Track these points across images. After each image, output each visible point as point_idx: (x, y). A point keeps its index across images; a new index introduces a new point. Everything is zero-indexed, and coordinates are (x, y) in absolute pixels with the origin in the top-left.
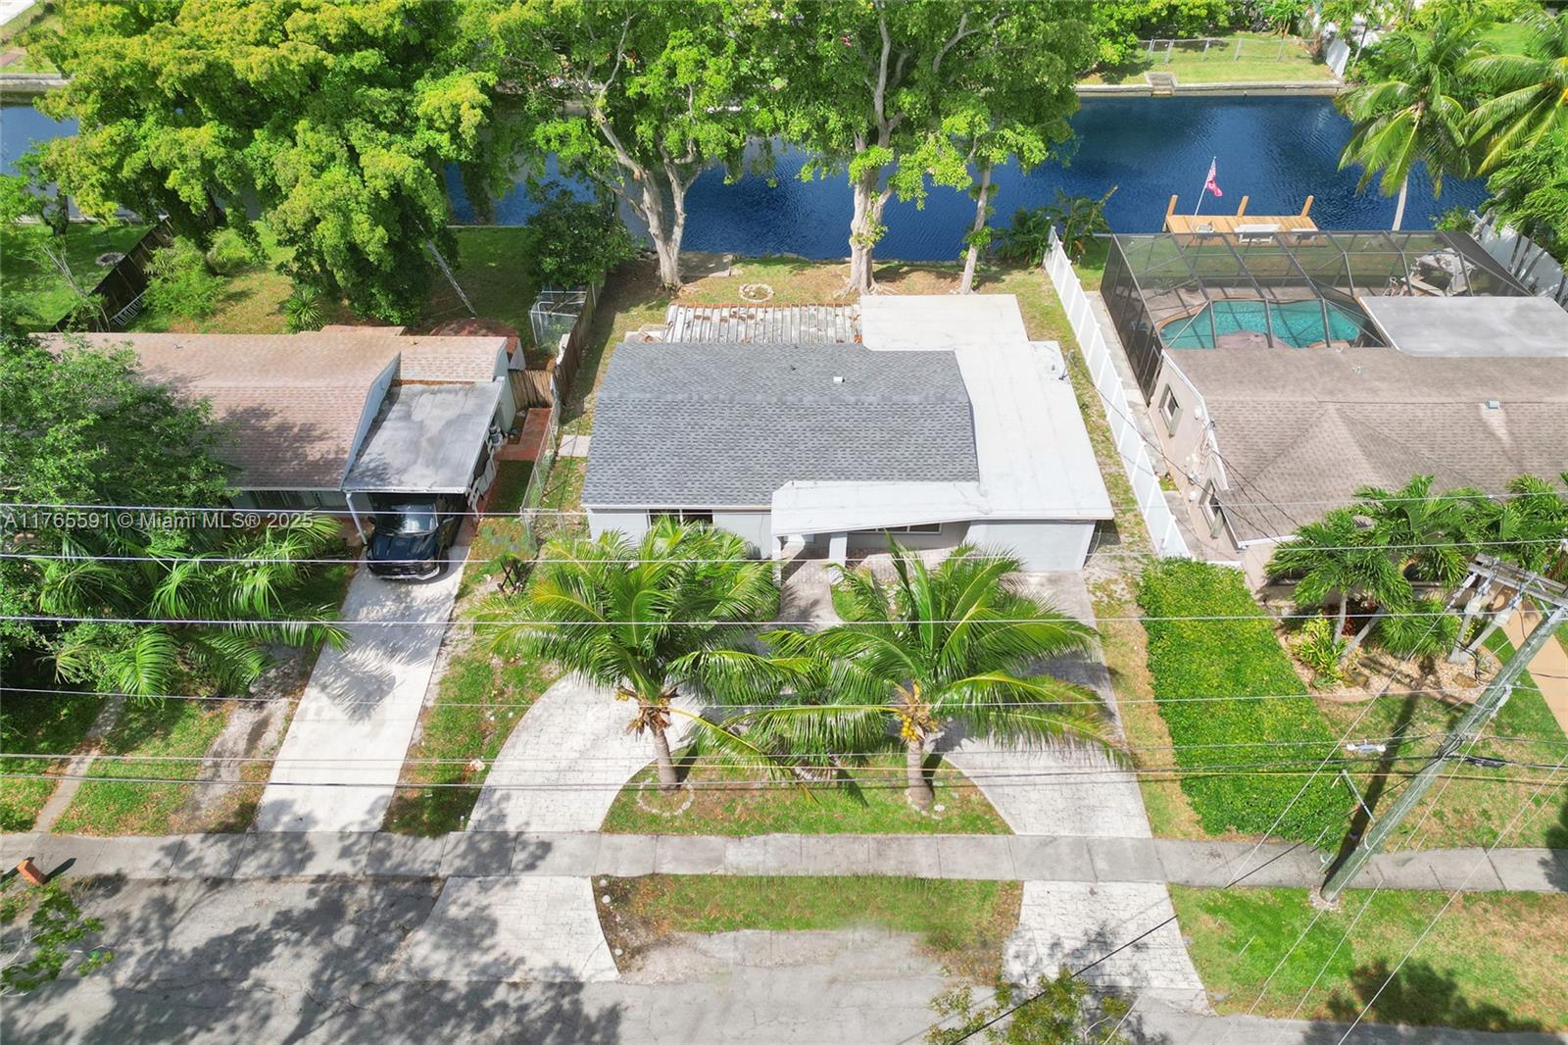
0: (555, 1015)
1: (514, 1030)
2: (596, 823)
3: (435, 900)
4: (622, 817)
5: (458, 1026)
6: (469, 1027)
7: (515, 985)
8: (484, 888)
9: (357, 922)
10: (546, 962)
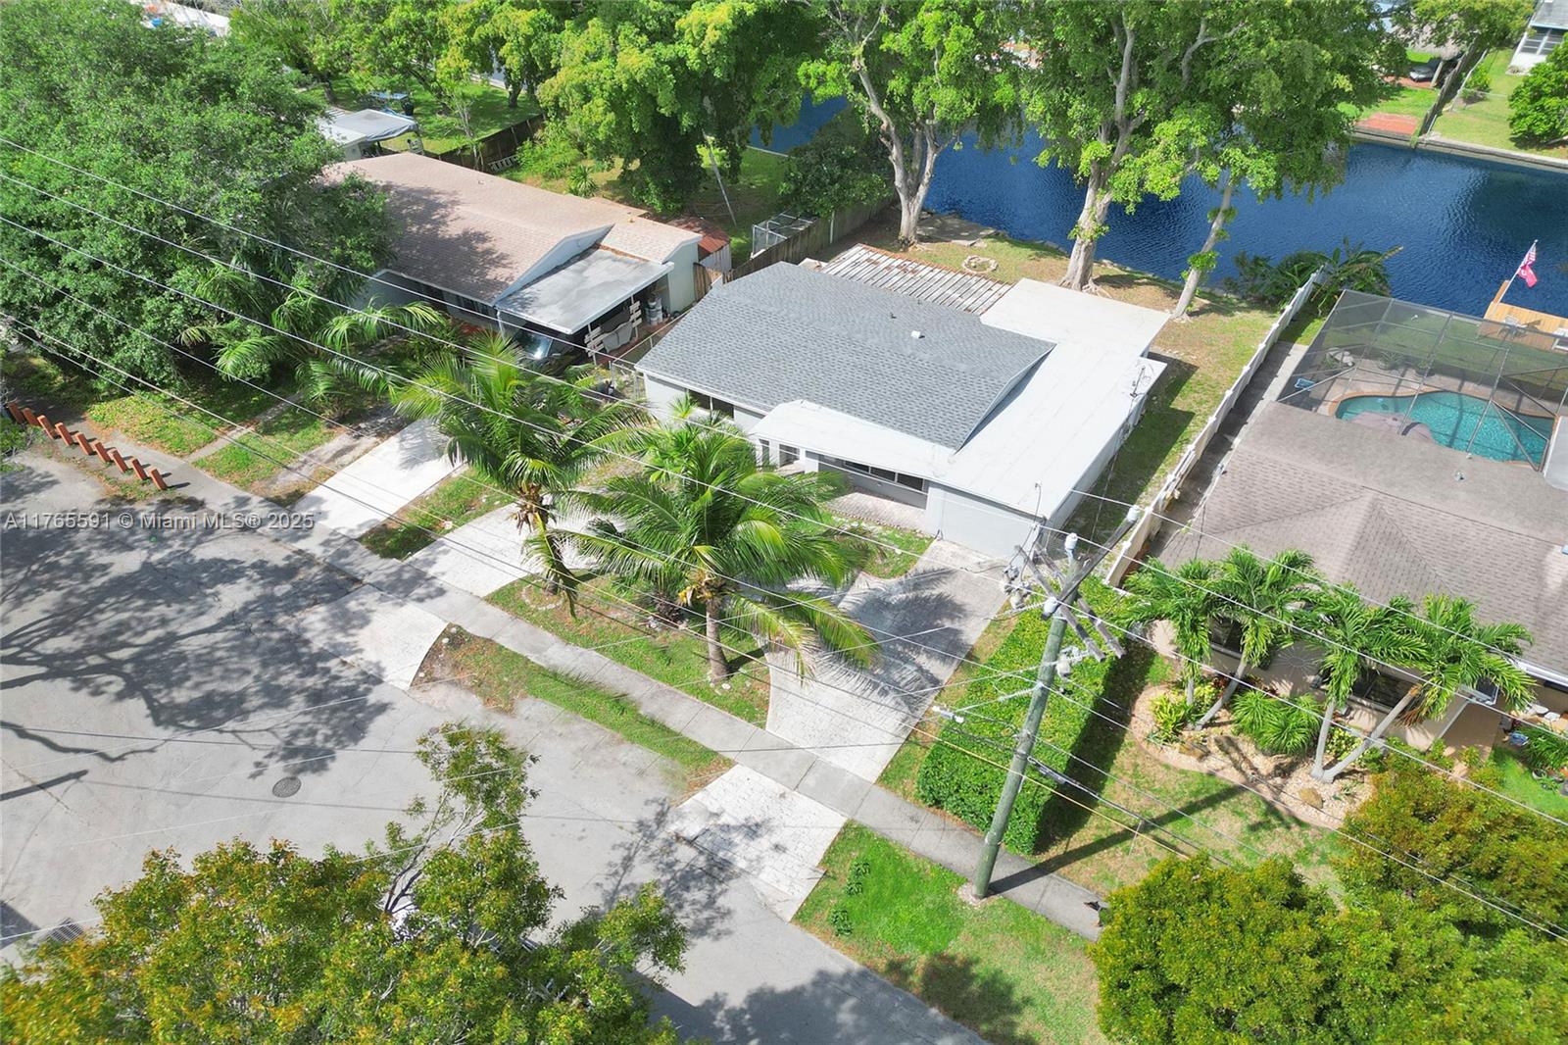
0: (350, 691)
1: (319, 687)
2: (484, 593)
3: (348, 593)
4: (503, 598)
5: (293, 669)
6: (297, 672)
7: (344, 663)
8: (382, 600)
9: (295, 585)
10: (374, 659)
